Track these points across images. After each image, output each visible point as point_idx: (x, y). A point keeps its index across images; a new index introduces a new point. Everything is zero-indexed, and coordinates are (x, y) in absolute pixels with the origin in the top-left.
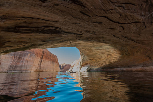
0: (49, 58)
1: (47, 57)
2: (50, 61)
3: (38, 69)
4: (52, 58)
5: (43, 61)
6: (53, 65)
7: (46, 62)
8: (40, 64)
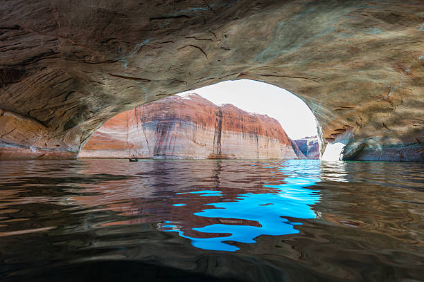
0: (238, 126)
1: (232, 123)
2: (242, 133)
3: (216, 152)
4: (247, 125)
5: (222, 134)
6: (254, 141)
7: (232, 135)
8: (219, 142)
